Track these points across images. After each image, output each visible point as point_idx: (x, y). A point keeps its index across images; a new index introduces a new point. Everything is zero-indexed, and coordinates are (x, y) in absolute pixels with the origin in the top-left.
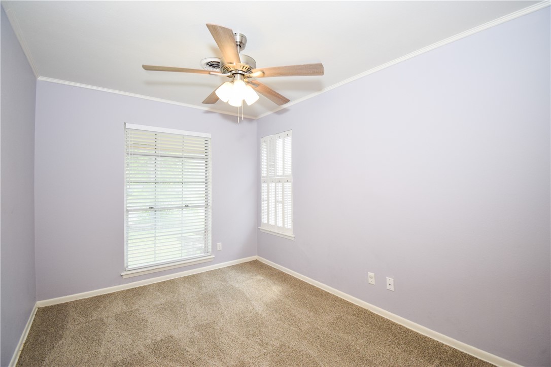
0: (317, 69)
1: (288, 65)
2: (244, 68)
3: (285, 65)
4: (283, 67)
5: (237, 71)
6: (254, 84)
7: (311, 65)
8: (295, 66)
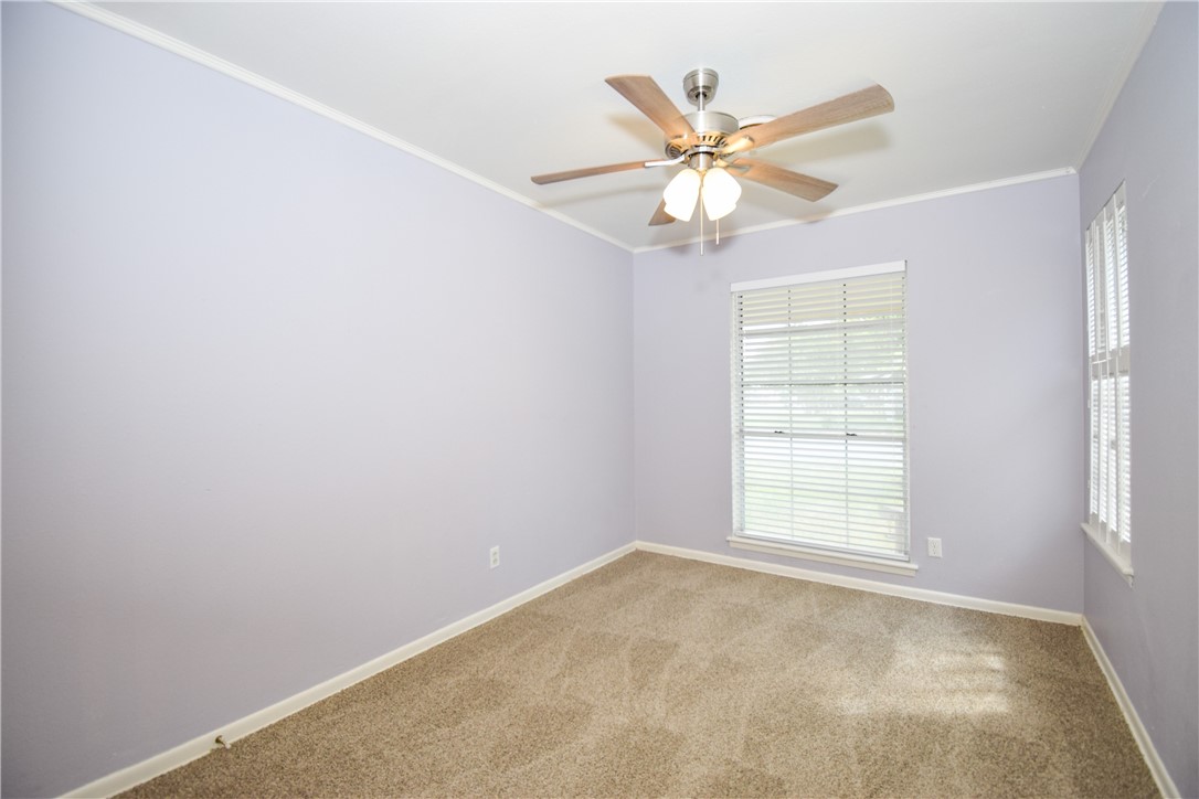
0: (873, 100)
1: (800, 109)
2: (707, 139)
3: (795, 111)
4: (789, 116)
5: (696, 150)
6: (738, 167)
7: (854, 96)
8: (815, 107)
